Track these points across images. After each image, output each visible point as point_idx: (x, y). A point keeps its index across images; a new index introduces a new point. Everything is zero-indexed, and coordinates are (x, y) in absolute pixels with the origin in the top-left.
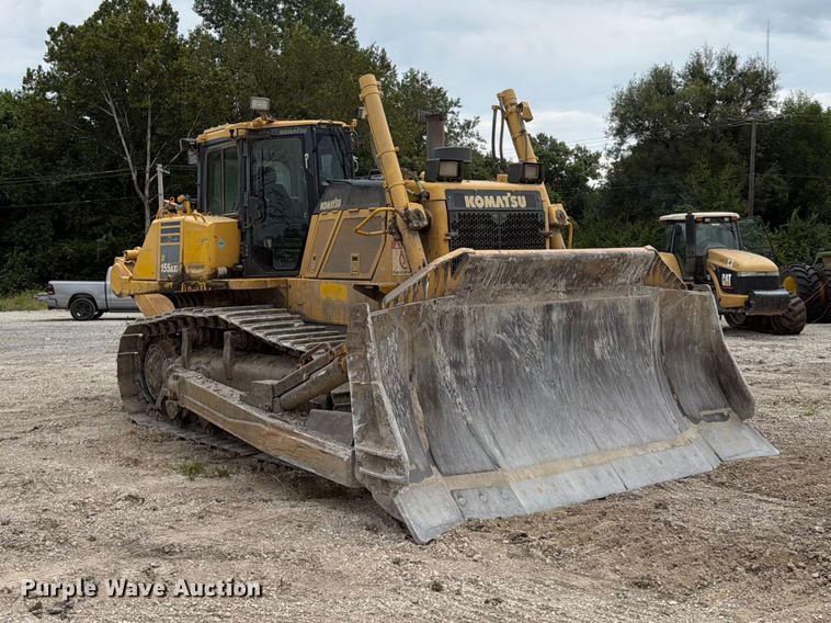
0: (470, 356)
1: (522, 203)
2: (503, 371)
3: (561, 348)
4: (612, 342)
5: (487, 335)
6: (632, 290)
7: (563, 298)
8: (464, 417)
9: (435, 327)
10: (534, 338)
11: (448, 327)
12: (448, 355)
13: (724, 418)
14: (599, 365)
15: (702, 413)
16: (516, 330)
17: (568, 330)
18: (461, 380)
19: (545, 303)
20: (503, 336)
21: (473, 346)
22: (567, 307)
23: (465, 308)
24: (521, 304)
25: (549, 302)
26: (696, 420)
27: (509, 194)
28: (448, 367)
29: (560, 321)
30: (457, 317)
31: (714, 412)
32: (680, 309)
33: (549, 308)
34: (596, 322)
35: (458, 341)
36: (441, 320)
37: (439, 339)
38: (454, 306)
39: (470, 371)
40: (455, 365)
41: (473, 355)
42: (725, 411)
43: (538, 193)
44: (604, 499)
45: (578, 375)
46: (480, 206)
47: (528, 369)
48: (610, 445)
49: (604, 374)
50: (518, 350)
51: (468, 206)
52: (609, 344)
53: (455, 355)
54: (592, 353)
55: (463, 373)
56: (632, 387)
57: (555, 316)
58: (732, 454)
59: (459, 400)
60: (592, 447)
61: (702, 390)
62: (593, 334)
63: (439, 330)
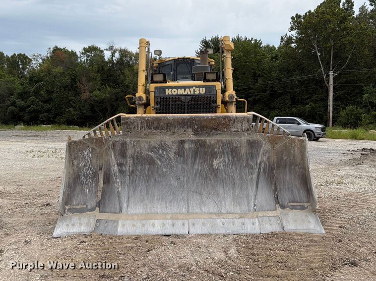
0: (130, 161)
1: (203, 91)
2: (149, 170)
3: (190, 161)
4: (227, 160)
5: (141, 153)
6: (244, 134)
7: (193, 137)
8: (118, 188)
9: (111, 148)
10: (172, 155)
11: (118, 148)
12: (117, 160)
13: (303, 208)
14: (214, 172)
15: (290, 204)
16: (160, 151)
17: (196, 154)
18: (121, 172)
19: (180, 139)
20: (152, 154)
21: (133, 157)
22: (196, 142)
23: (128, 140)
24: (164, 139)
25: (183, 139)
26: (283, 207)
27: (194, 88)
28: (116, 166)
29: (190, 148)
30: (122, 143)
31: (298, 204)
32: (285, 146)
33: (182, 142)
34: (216, 150)
35: (123, 154)
36: (114, 145)
37: (112, 153)
38: (121, 139)
39: (128, 168)
40: (120, 165)
41: (131, 161)
42: (306, 205)
43: (215, 86)
44: (170, 235)
45: (198, 175)
46: (175, 94)
47: (164, 170)
48: (198, 210)
49: (216, 176)
50: (160, 161)
51: (167, 94)
52: (225, 161)
53: (121, 160)
54: (211, 165)
55: (124, 169)
56: (234, 184)
57: (186, 146)
58: (293, 228)
59: (118, 180)
60: (184, 210)
61: (296, 191)
62: (214, 155)
63: (113, 149)
